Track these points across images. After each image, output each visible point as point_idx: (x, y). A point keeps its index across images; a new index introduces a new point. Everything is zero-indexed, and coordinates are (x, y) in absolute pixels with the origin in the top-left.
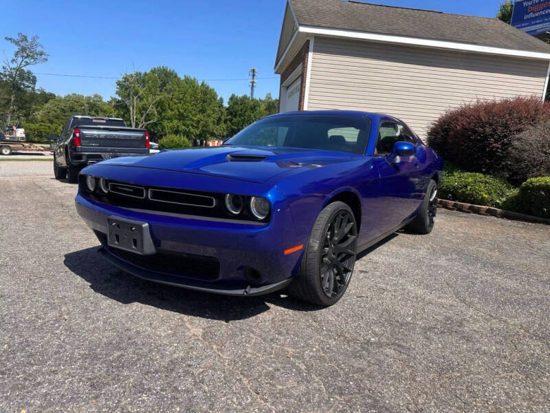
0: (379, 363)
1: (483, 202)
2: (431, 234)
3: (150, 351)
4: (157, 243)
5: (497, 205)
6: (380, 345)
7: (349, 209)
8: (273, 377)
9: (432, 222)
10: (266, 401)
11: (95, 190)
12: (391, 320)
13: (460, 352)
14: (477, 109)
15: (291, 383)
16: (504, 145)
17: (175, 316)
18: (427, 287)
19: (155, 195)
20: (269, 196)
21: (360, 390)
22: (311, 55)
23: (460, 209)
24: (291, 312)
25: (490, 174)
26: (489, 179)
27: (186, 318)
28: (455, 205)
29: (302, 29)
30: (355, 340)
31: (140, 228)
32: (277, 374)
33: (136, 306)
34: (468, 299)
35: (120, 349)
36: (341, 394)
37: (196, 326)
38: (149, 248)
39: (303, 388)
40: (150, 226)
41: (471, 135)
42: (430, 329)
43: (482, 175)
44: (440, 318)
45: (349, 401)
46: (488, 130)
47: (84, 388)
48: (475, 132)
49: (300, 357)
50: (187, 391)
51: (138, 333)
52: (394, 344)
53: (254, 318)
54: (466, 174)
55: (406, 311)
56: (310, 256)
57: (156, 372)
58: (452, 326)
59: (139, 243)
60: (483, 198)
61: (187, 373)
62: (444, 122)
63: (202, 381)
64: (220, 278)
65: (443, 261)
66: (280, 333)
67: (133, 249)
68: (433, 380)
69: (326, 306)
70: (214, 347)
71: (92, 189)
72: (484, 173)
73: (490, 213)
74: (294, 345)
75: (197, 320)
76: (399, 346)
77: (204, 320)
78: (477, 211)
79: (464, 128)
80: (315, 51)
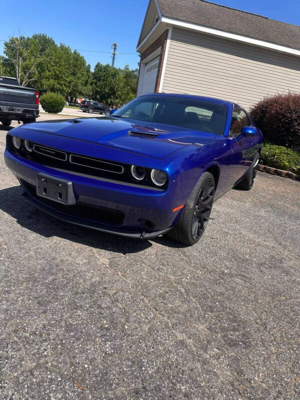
0: (233, 289)
1: (284, 168)
2: (251, 191)
3: (75, 276)
4: (77, 197)
5: (293, 171)
6: (231, 275)
8: (164, 298)
9: (253, 182)
10: (163, 316)
11: (21, 148)
12: (234, 256)
13: (283, 283)
14: (288, 99)
15: (177, 302)
17: (87, 248)
18: (255, 232)
19: (74, 159)
20: (168, 169)
21: (224, 308)
23: (268, 172)
24: (167, 248)
25: (291, 148)
26: (290, 151)
27: (95, 250)
28: (265, 168)
29: (164, 20)
30: (214, 271)
31: (66, 185)
32: (167, 295)
34: (283, 243)
35: (52, 274)
36: (212, 312)
37: (103, 257)
38: (71, 201)
39: (186, 306)
40: (73, 184)
41: (281, 119)
42: (262, 264)
43: (285, 148)
44: (267, 256)
45: (218, 316)
46: (294, 116)
48: (285, 117)
49: (179, 282)
50: (109, 308)
51: (62, 261)
52: (240, 275)
53: (143, 252)
54: (275, 147)
55: (244, 250)
56: (187, 212)
57: (83, 293)
58: (275, 263)
59: (64, 195)
60: (285, 165)
61: (105, 294)
62: (263, 106)
63: (117, 300)
64: (124, 224)
65: (262, 213)
66: (163, 265)
67: (59, 200)
68: (269, 302)
69: (190, 245)
70: (119, 273)
71: (17, 147)
72: (287, 147)
73: (288, 176)
74: (174, 273)
75: (103, 252)
76: (243, 276)
77: (108, 252)
78: (280, 174)
79: (277, 113)
80: (172, 39)
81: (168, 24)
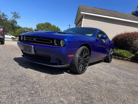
0: (92, 88)
1: (125, 57)
2: (111, 63)
3: (29, 79)
4: (35, 51)
5: (129, 58)
6: (93, 84)
7: (88, 49)
8: (61, 87)
9: (111, 60)
10: (58, 93)
11: (23, 40)
12: (96, 78)
13: (115, 88)
14: (125, 34)
15: (66, 89)
16: (131, 43)
17: (39, 72)
18: (108, 73)
19: (36, 40)
20: (66, 40)
21: (85, 93)
22: (83, 19)
23: (119, 59)
24: (70, 74)
25: (127, 50)
26: (127, 51)
28: (118, 58)
29: (82, 13)
30: (86, 82)
31: (31, 47)
32: (63, 87)
33: (29, 69)
34: (119, 77)
35: (21, 77)
36: (79, 93)
37: (43, 75)
38: (33, 52)
39: (69, 91)
42: (107, 82)
43: (125, 51)
44: (110, 80)
45: (82, 95)
46: (127, 39)
47: (9, 84)
48: (124, 39)
49: (70, 84)
50: (37, 88)
51: (28, 75)
52: (97, 84)
53: (60, 75)
54: (121, 50)
55: (101, 78)
56: (76, 59)
57: (30, 83)
58: (113, 82)
59: (30, 51)
60: (125, 56)
61: (38, 84)
62: (116, 37)
63: (42, 86)
64: (51, 62)
65: (113, 68)
66: (66, 79)
67: (29, 53)
68: (107, 93)
69: (80, 74)
70: (47, 80)
71: (22, 39)
72: (126, 50)
73: (127, 60)
74: (69, 81)
75: (44, 74)
76: (98, 84)
77: (46, 74)
78: (124, 60)
79: (121, 38)
80: (84, 18)
81: (83, 14)
